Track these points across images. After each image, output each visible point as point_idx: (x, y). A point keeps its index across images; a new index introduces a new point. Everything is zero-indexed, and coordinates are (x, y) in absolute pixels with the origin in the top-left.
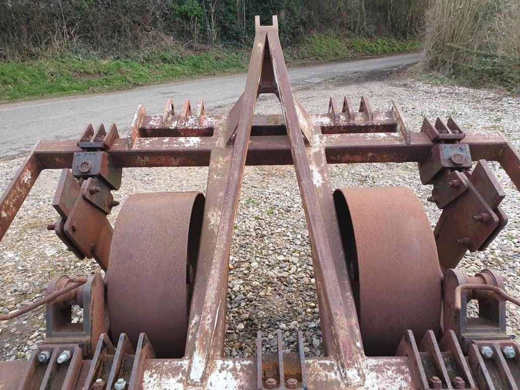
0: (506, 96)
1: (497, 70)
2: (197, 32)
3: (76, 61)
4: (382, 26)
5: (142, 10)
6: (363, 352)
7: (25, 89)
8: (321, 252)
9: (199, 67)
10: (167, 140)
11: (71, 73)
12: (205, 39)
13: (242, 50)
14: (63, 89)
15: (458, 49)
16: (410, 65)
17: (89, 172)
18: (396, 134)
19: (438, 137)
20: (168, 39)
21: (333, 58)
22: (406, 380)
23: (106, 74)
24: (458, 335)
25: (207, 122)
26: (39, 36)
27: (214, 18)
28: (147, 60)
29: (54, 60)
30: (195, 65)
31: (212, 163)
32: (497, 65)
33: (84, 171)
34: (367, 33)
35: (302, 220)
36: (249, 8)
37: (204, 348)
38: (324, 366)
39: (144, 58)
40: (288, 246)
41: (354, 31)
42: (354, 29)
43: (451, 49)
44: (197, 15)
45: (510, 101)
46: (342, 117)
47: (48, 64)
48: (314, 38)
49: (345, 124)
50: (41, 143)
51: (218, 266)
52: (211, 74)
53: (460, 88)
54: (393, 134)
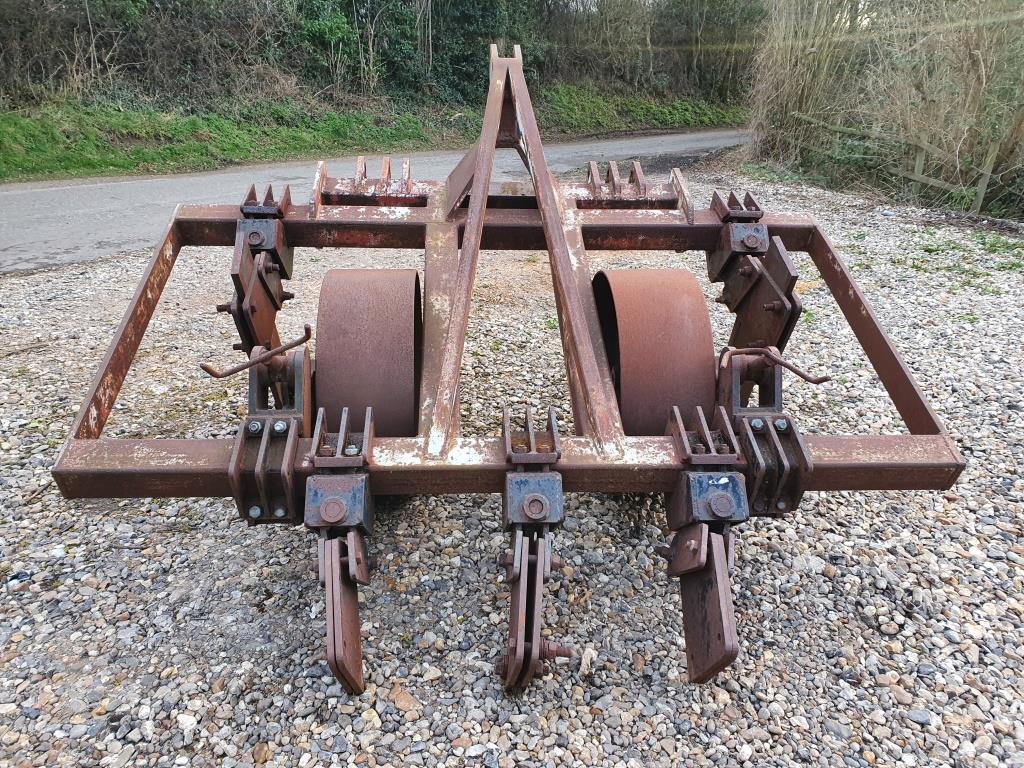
0: (881, 203)
1: (871, 160)
2: (341, 70)
3: (114, 112)
4: (683, 77)
5: (239, 24)
6: (622, 432)
7: (17, 159)
8: (577, 327)
9: (345, 136)
10: (363, 209)
11: (102, 134)
12: (356, 83)
13: (425, 108)
14: (90, 164)
15: (810, 123)
16: (730, 149)
17: (260, 244)
18: (675, 212)
19: (728, 214)
20: (287, 80)
21: (593, 132)
22: (669, 454)
23: (170, 140)
24: (730, 414)
25: (417, 190)
26: (44, 63)
27: (374, 44)
28: (248, 118)
29: (70, 108)
30: (336, 132)
31: (429, 241)
32: (871, 152)
33: (253, 243)
34: (655, 89)
35: (543, 357)
36: (439, 32)
37: (442, 422)
38: (579, 444)
39: (242, 114)
40: (524, 386)
41: (631, 83)
42: (632, 79)
43: (799, 122)
44: (342, 40)
45: (885, 212)
46: (604, 188)
47: (59, 115)
48: (558, 92)
49: (609, 197)
50: (182, 208)
51: (455, 340)
52: (367, 150)
53: (809, 190)
54: (671, 212)
